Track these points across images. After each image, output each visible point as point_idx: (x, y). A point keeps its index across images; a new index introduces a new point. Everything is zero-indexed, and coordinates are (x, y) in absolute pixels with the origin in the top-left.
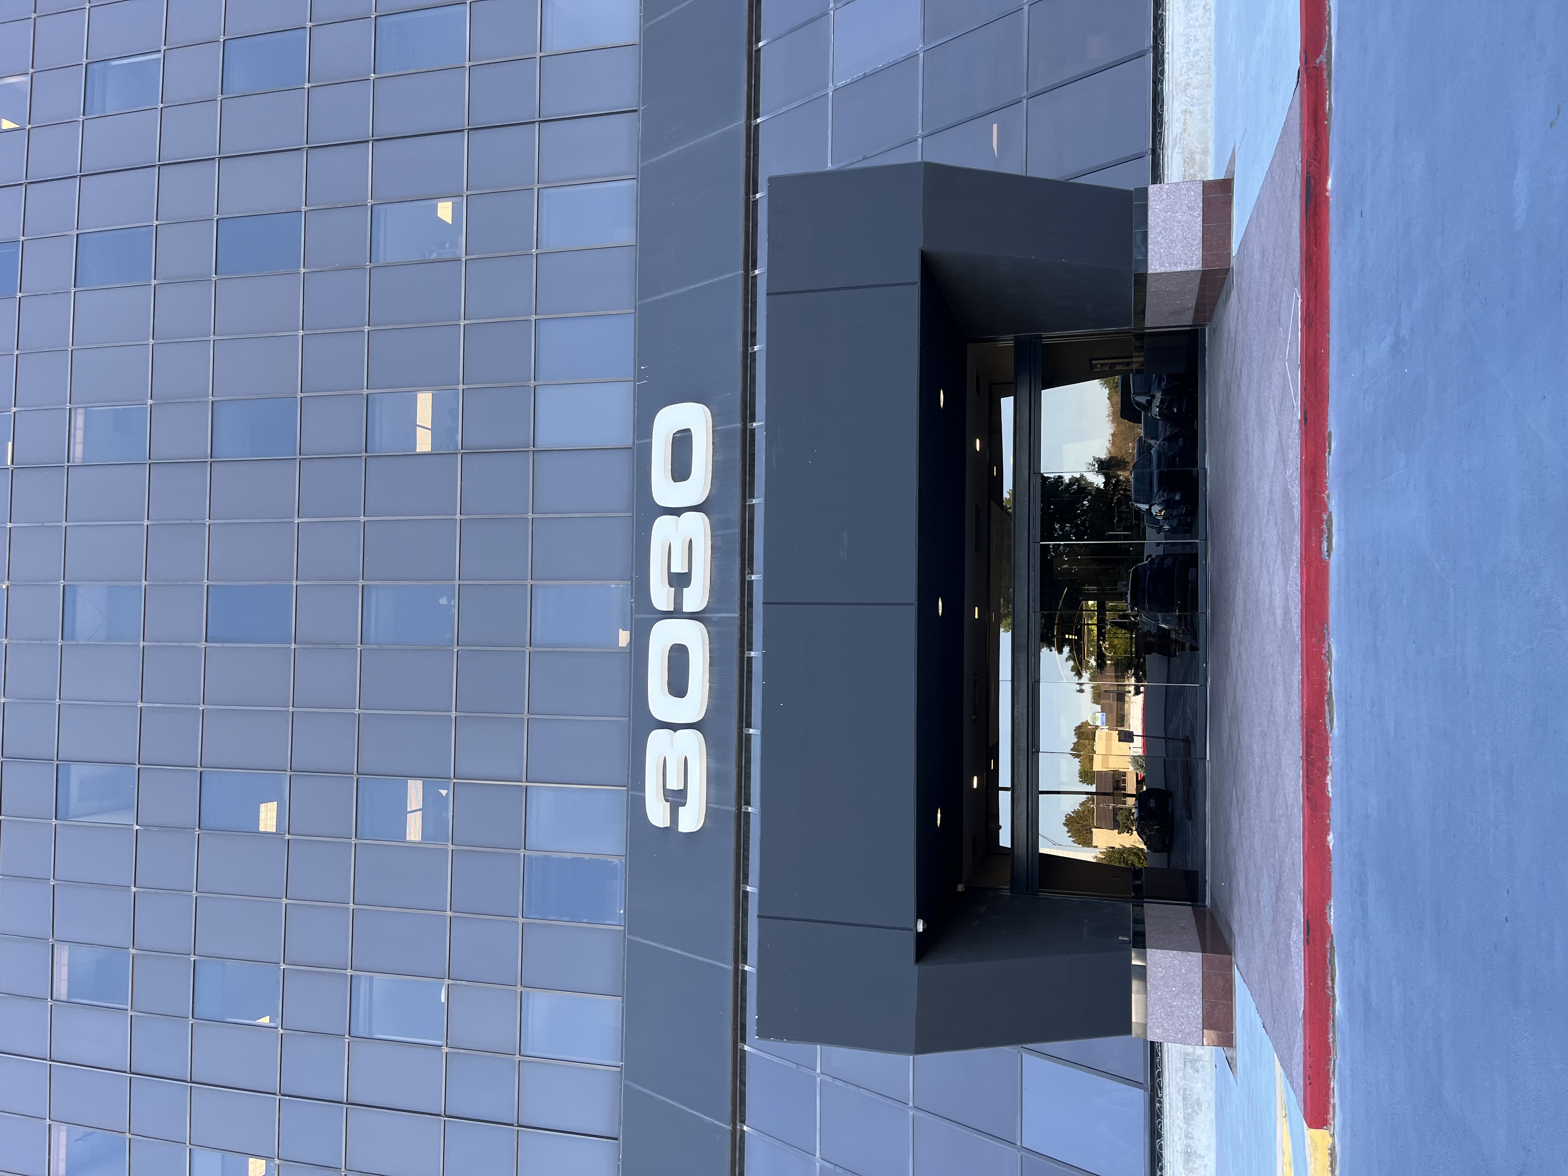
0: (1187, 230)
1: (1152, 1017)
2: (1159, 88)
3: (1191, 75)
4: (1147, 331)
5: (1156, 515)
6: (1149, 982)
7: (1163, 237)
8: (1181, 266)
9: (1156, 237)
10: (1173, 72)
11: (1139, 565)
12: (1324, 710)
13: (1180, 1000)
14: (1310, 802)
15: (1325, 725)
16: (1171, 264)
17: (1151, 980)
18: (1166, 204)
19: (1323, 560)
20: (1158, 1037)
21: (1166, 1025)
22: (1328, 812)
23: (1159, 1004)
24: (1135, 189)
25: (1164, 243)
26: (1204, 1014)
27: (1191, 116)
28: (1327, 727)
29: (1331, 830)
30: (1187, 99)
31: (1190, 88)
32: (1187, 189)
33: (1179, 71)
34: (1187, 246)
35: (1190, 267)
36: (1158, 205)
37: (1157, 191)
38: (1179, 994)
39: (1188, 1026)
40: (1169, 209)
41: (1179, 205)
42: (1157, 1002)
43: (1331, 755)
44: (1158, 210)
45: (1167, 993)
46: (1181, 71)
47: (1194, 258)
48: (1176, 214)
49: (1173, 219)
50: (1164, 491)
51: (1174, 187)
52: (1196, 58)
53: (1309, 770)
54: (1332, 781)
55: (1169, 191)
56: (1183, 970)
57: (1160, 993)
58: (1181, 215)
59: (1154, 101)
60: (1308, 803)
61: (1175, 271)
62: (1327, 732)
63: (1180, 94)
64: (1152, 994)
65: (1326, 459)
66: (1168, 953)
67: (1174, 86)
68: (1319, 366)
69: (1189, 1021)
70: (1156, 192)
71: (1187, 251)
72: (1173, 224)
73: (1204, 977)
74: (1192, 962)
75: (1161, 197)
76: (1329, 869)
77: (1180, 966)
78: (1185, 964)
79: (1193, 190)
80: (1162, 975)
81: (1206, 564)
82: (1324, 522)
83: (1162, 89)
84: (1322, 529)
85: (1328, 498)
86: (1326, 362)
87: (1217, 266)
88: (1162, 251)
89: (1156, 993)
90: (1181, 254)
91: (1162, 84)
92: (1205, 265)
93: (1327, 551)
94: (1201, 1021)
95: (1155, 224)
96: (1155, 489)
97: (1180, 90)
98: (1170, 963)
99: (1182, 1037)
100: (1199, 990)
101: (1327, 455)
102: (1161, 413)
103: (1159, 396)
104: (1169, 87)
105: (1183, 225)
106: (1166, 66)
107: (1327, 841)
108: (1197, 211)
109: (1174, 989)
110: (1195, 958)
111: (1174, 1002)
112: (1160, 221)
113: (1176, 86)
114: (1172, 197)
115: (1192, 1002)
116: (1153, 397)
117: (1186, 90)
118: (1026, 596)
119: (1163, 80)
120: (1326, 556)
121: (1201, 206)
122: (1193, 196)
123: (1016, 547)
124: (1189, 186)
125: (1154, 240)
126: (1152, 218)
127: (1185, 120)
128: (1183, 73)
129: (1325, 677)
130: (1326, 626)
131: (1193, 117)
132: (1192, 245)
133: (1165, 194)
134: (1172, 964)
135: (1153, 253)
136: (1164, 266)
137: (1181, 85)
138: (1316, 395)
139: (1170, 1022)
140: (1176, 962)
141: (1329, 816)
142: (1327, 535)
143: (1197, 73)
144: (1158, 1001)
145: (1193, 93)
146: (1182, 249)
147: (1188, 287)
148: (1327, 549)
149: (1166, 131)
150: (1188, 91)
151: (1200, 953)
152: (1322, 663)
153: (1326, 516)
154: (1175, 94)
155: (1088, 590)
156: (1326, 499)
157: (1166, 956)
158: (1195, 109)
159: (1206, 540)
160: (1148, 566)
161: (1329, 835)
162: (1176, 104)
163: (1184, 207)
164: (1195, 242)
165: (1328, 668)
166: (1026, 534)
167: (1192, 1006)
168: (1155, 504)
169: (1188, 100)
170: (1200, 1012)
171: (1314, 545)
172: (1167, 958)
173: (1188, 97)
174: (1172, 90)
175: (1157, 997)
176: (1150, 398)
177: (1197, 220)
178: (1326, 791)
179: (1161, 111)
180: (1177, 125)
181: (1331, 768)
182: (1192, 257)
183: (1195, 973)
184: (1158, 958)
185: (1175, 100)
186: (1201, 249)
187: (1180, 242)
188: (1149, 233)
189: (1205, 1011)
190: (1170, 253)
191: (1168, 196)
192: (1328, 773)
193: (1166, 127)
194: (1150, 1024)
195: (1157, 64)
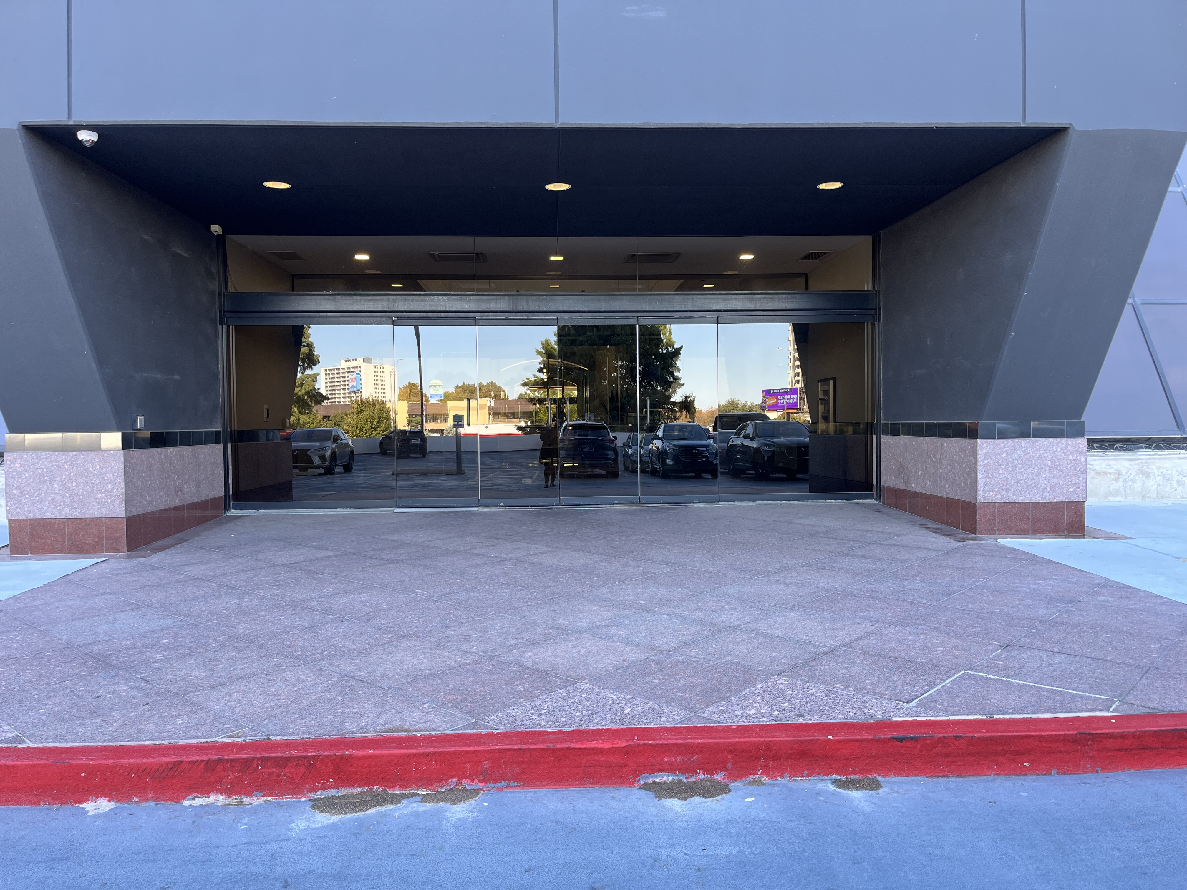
0: (1027, 484)
1: (35, 458)
2: (1141, 445)
3: (1158, 478)
4: (875, 437)
5: (653, 444)
6: (79, 455)
7: (1020, 457)
8: (983, 478)
9: (1022, 448)
10: (1159, 459)
11: (609, 430)
12: (352, 786)
13: (61, 492)
14: (169, 766)
15: (324, 788)
16: (987, 466)
17: (82, 457)
18: (1061, 460)
19: (638, 776)
20: (10, 465)
21: (27, 475)
22: (153, 798)
23: (53, 466)
24: (1083, 422)
25: (1014, 458)
26: (47, 520)
27: (1113, 480)
28: (319, 793)
29: (118, 804)
30: (1133, 474)
31: (1144, 477)
32: (1078, 483)
33: (1162, 465)
34: (1007, 484)
35: (982, 489)
36: (1061, 450)
37: (1079, 448)
38: (69, 491)
39: (29, 502)
40: (1055, 463)
41: (1058, 475)
42: (54, 463)
43: (265, 801)
44: (1055, 450)
45: (67, 475)
46: (1163, 468)
47: (992, 493)
48: (1047, 472)
49: (1042, 468)
50: (674, 449)
51: (1081, 468)
52: (1175, 484)
53: (233, 764)
54: (212, 806)
55: (1077, 462)
56: (100, 495)
57: (66, 467)
58: (1045, 477)
59: (1128, 440)
60: (167, 763)
61: (978, 472)
62: (310, 791)
63: (1137, 467)
64: (64, 457)
65: (828, 775)
66: (121, 476)
67: (1145, 461)
68: (1001, 759)
69: (35, 503)
70: (1077, 447)
71: (1001, 485)
72: (1036, 468)
73: (95, 519)
74: (113, 505)
75: (1071, 454)
76: (45, 802)
77: (106, 491)
78: (109, 497)
79: (1075, 490)
80: (91, 469)
81: (613, 504)
82: (709, 776)
83: (1141, 448)
84: (697, 773)
85: (755, 782)
86: (1006, 772)
87: (980, 520)
88: (1004, 455)
89: (66, 462)
90: (998, 477)
91: (1146, 448)
92: (982, 506)
93: (654, 782)
94: (38, 517)
95: (1038, 447)
96: (675, 443)
97: (1142, 467)
98: (107, 479)
99: (14, 494)
100: (77, 514)
101: (835, 776)
102: (734, 446)
103: (754, 445)
104: (1143, 455)
105: (1033, 479)
106: (1166, 452)
107: (97, 797)
108: (1050, 495)
109: (74, 484)
110: (118, 509)
111: (58, 484)
112: (1041, 452)
113: (1146, 463)
114: (1069, 466)
115: (60, 505)
116: (752, 440)
117: (1142, 473)
118: (576, 309)
119: (1151, 448)
120: (647, 781)
121: (1055, 500)
122: (1067, 491)
123: (632, 297)
124: (1081, 485)
125: (1018, 445)
126: (1045, 443)
127: (1110, 474)
128: (1161, 470)
129: (416, 785)
130: (512, 784)
131: (1112, 482)
132: (1008, 490)
133: (1074, 458)
134: (107, 481)
135: (1002, 444)
136: (984, 459)
137: (1148, 468)
138: (948, 755)
139: (32, 480)
140: (109, 486)
141: (147, 800)
142: (685, 780)
143: (1159, 485)
144: (56, 465)
145: (1138, 482)
146: (1004, 479)
147: (945, 485)
148: (658, 783)
149: (1096, 454)
150: (1141, 476)
151: (125, 514)
152: (441, 778)
153: (719, 779)
154: (1137, 462)
155: (586, 390)
156: (752, 777)
157: (116, 474)
158: (1120, 483)
159: (641, 503)
160: (608, 438)
161: (109, 801)
162: (1126, 464)
163: (1056, 481)
164: (1011, 494)
165: (434, 790)
166: (647, 309)
167: (56, 506)
168: (663, 443)
169: (1131, 477)
170: (48, 515)
171: (666, 759)
172: (113, 475)
173: (1134, 476)
174: (1140, 459)
175: (61, 464)
176: (751, 437)
177: (1038, 495)
178: (195, 794)
179: (1117, 447)
180: (1104, 465)
181: (240, 803)
182: (992, 491)
183: (98, 509)
184: (113, 465)
185: (1131, 463)
186: (1002, 501)
187: (1013, 477)
188: (1028, 440)
189: (51, 522)
190: (1000, 465)
191: (1071, 461)
192: (230, 797)
193: (1100, 454)
194: (25, 456)
195: (1167, 441)
